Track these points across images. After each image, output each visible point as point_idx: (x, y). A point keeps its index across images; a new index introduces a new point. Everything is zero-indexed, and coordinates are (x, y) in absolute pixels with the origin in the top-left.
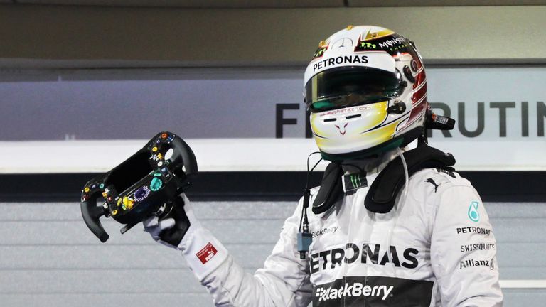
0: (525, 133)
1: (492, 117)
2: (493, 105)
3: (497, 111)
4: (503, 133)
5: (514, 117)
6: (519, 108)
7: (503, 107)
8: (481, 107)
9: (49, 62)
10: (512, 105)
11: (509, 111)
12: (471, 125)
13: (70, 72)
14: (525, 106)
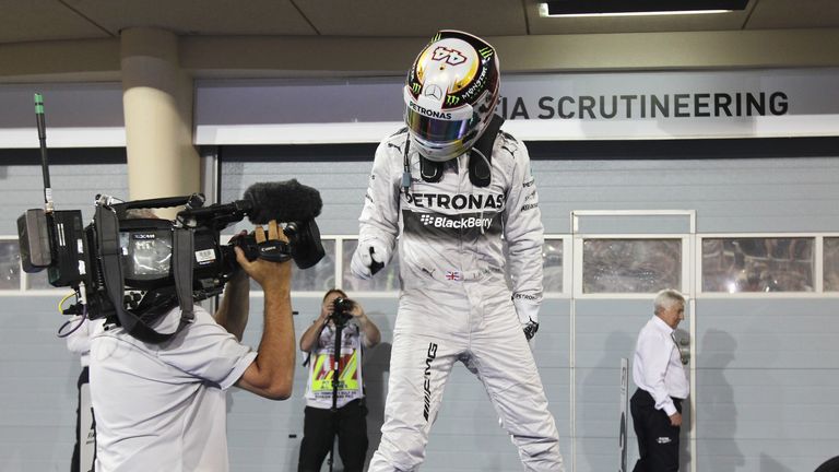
0: (643, 115)
1: (622, 105)
2: (622, 97)
3: (625, 101)
4: (629, 115)
5: (636, 106)
6: (639, 98)
7: (629, 99)
8: (615, 98)
9: (339, 73)
10: (635, 97)
11: (633, 101)
12: (609, 110)
13: (353, 79)
14: (643, 98)
